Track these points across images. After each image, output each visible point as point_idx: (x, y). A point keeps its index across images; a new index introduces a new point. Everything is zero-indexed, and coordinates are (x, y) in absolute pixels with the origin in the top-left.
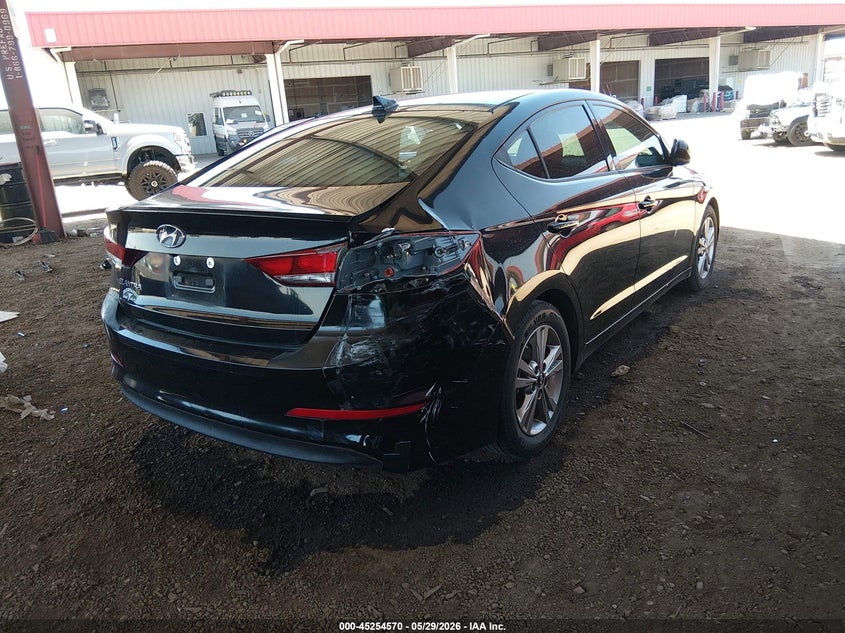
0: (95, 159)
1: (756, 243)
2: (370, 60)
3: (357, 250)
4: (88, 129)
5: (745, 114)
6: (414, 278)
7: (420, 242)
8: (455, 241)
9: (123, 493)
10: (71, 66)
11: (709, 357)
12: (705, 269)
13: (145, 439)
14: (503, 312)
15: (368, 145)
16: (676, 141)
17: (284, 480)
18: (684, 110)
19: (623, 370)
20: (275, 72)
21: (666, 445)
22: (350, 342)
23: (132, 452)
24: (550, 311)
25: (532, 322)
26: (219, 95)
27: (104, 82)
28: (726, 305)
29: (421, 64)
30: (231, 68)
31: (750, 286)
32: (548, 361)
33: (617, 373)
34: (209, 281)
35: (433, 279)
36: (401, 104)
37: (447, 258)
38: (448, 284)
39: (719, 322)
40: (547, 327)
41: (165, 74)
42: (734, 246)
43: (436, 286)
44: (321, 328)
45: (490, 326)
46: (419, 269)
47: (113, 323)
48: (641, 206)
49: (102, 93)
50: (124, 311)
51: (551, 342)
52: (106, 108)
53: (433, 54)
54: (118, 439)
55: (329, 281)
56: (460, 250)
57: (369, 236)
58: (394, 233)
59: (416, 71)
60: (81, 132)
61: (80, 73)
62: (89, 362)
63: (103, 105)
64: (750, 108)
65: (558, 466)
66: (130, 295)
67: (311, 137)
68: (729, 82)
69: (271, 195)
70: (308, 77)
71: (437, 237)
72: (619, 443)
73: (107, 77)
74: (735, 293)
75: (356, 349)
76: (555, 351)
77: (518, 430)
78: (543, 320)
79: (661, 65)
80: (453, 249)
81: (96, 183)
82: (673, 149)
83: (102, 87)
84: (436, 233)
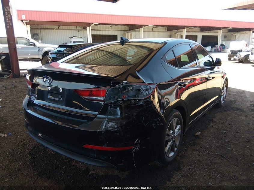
0: (32, 54)
1: (237, 92)
2: (117, 30)
3: (113, 88)
4: (31, 44)
5: (229, 53)
6: (133, 100)
7: (136, 86)
8: (148, 87)
9: (24, 167)
10: (29, 26)
11: (227, 131)
12: (223, 100)
13: (34, 147)
14: (163, 113)
15: (116, 53)
16: (217, 58)
17: (80, 167)
18: (210, 51)
19: (198, 133)
20: (89, 32)
21: (216, 163)
22: (108, 122)
23: (29, 152)
24: (178, 113)
25: (172, 117)
26: (72, 37)
27: (38, 32)
28: (230, 113)
29: (132, 32)
30: (76, 30)
31: (237, 106)
32: (176, 130)
33: (197, 134)
34: (60, 96)
35: (140, 100)
36: (130, 40)
37: (145, 93)
38: (145, 102)
39: (229, 118)
40: (177, 118)
41: (56, 30)
42: (230, 93)
43: (141, 103)
44: (98, 116)
45: (159, 118)
46: (135, 96)
47: (26, 108)
48: (207, 79)
49: (37, 34)
50: (30, 104)
51: (177, 124)
52: (38, 39)
53: (136, 30)
54: (26, 146)
55: (102, 99)
56: (149, 90)
57: (118, 83)
58: (127, 83)
59: (131, 34)
60: (29, 45)
61: (31, 28)
62: (21, 118)
63: (37, 38)
64: (231, 51)
65: (178, 169)
66: (33, 99)
67: (98, 49)
68: (224, 43)
69: (80, 67)
70: (99, 34)
71: (142, 85)
72: (200, 161)
73: (39, 30)
74: (233, 109)
75: (110, 124)
76: (178, 127)
77: (165, 155)
78: (176, 116)
79: (203, 37)
80: (147, 90)
81: (32, 61)
82: (216, 61)
83: (38, 33)
84: (141, 84)
